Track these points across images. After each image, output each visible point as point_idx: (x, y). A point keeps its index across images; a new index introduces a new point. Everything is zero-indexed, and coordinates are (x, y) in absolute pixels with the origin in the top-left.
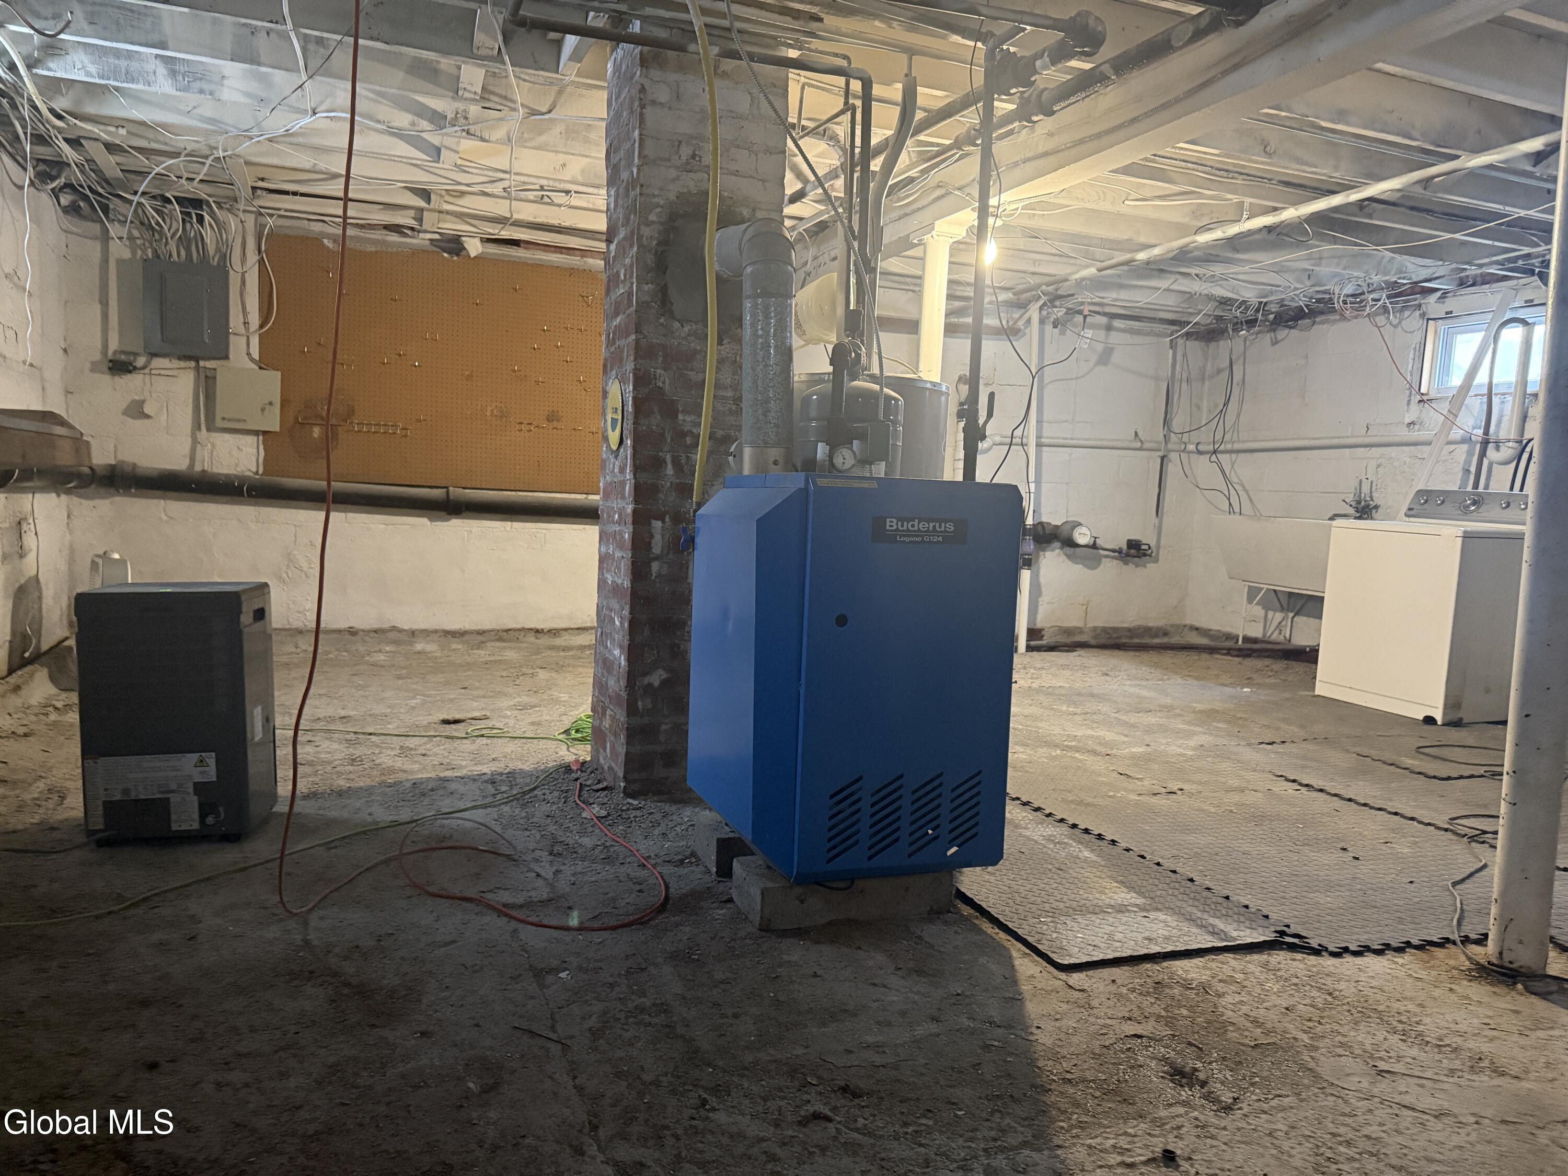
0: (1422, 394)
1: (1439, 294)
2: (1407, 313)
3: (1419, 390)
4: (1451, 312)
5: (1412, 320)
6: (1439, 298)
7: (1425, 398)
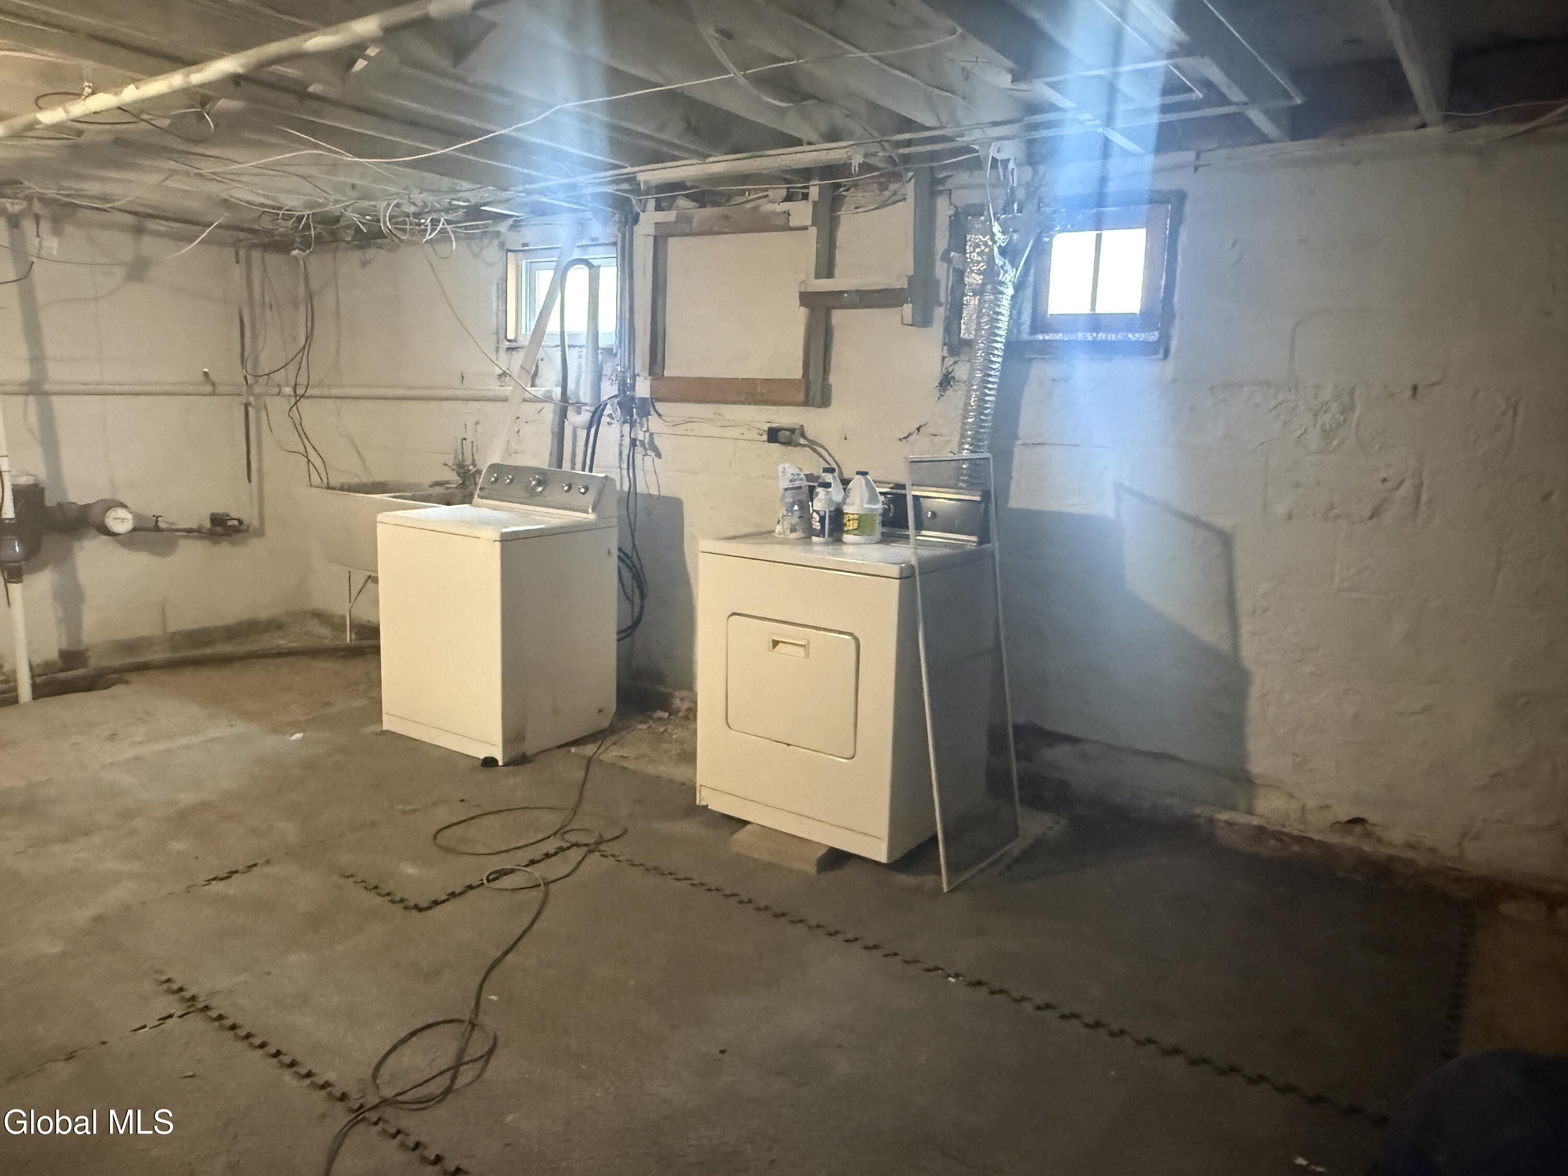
0: (509, 341)
1: (510, 221)
2: (486, 241)
3: (506, 336)
4: (527, 245)
5: (492, 252)
6: (511, 226)
7: (514, 345)
